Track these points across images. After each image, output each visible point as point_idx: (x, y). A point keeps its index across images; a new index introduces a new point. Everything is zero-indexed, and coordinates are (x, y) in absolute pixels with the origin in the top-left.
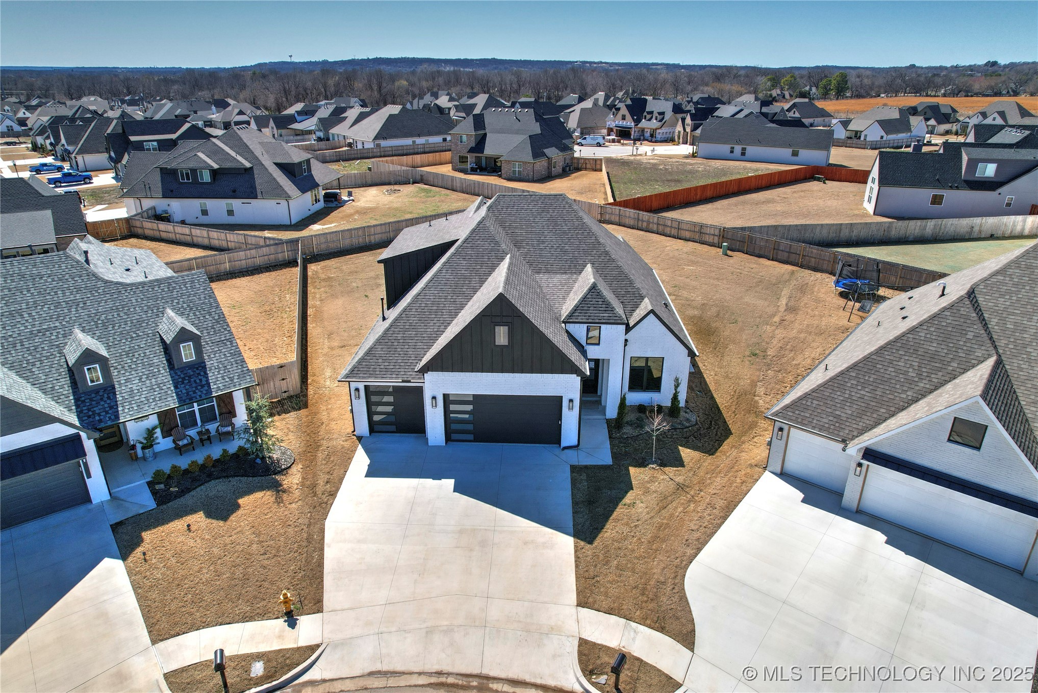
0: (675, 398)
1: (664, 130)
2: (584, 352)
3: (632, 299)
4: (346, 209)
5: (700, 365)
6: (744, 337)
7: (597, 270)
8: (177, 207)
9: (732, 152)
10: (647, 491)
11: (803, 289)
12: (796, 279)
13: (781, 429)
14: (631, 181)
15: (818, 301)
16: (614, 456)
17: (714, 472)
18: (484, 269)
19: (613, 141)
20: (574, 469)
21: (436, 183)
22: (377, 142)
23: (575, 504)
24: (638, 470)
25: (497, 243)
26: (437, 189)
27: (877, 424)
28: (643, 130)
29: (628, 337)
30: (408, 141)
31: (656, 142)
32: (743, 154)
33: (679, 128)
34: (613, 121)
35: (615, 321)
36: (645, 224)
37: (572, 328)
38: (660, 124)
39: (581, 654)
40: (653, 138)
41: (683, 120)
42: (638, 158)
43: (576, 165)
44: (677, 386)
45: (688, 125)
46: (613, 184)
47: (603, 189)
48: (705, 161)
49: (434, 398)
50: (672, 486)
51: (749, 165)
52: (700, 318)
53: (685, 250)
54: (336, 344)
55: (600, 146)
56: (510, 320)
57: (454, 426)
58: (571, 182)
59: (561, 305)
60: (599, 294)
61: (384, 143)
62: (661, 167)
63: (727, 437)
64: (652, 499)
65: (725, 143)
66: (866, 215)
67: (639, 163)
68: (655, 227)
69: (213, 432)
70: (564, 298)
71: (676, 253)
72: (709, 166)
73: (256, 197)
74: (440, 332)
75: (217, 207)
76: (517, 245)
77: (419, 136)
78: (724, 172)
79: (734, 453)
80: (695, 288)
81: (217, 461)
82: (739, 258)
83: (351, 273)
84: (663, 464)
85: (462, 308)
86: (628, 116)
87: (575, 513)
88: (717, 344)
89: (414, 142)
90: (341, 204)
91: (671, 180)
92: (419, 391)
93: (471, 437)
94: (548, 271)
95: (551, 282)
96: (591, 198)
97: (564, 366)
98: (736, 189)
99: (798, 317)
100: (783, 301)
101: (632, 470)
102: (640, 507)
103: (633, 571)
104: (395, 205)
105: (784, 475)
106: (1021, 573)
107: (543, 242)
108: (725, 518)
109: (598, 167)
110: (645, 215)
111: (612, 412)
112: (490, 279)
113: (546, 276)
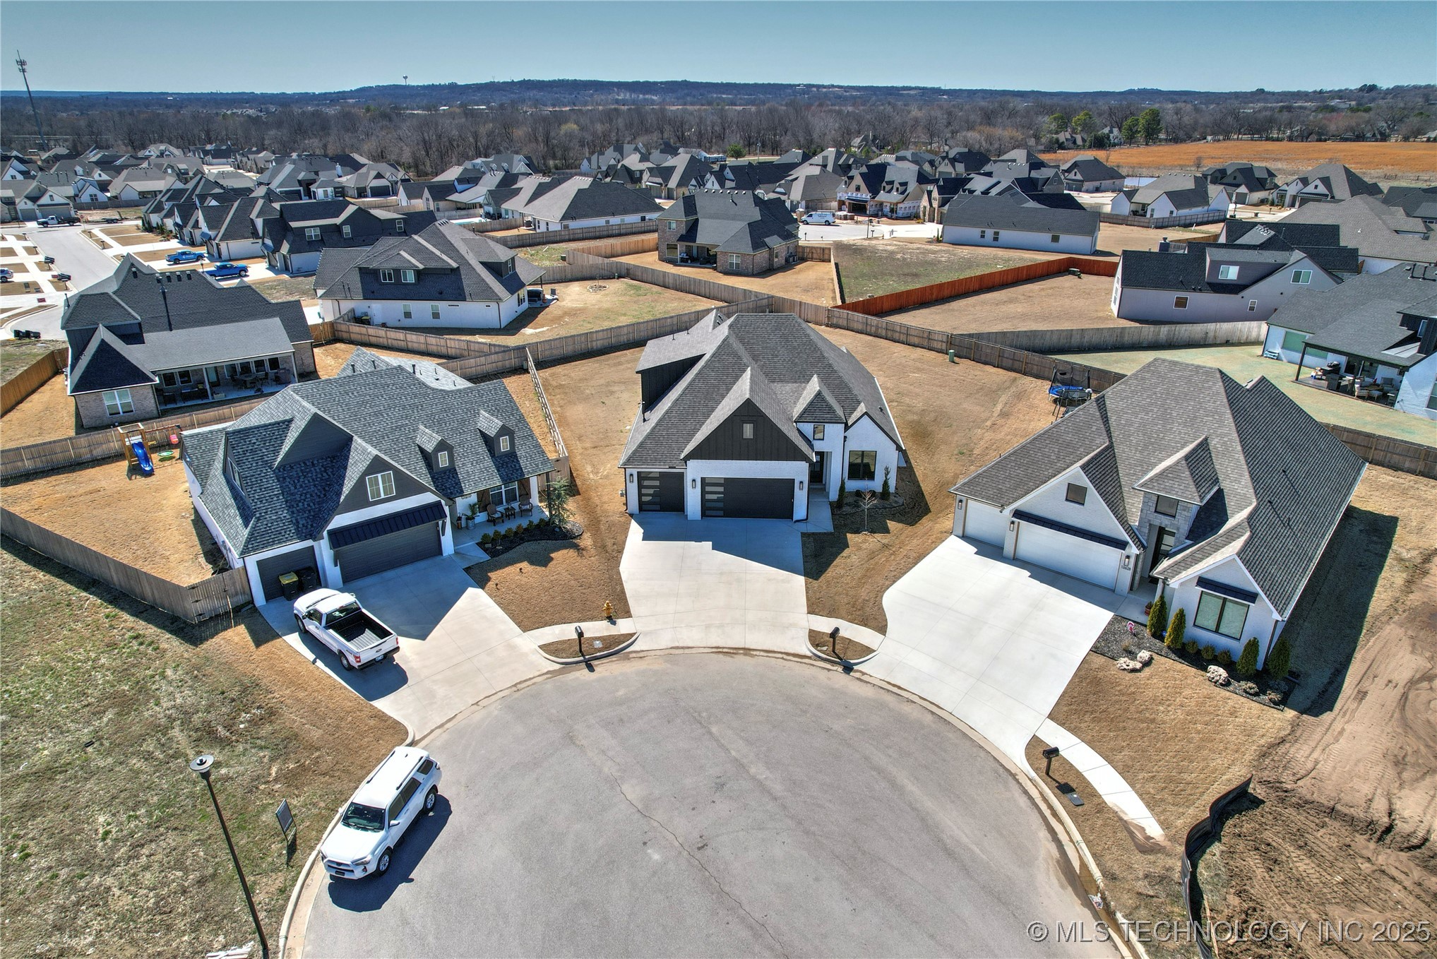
0: (886, 484)
1: (907, 204)
2: (811, 446)
3: (850, 403)
4: (552, 310)
5: (912, 461)
6: (956, 439)
7: (823, 380)
8: (377, 309)
9: (983, 236)
10: (860, 549)
11: (1019, 396)
12: (1017, 387)
13: (961, 501)
14: (863, 275)
15: (1031, 407)
16: (835, 527)
17: (911, 537)
18: (730, 379)
19: (845, 218)
20: (803, 535)
21: (645, 279)
22: (565, 223)
23: (805, 556)
24: (853, 535)
25: (739, 358)
26: (648, 286)
27: (1027, 493)
28: (881, 204)
29: (846, 434)
30: (599, 222)
31: (897, 219)
32: (996, 239)
33: (925, 202)
34: (845, 192)
35: (836, 421)
36: (873, 329)
37: (801, 426)
38: (902, 197)
39: (810, 636)
40: (894, 215)
41: (930, 193)
42: (874, 242)
43: (800, 255)
44: (887, 474)
45: (935, 199)
46: (843, 279)
47: (831, 285)
48: (951, 248)
49: (694, 480)
50: (879, 545)
51: (1001, 253)
52: (919, 422)
53: (912, 357)
54: (588, 445)
55: (829, 225)
56: (754, 418)
57: (708, 505)
58: (795, 276)
59: (793, 408)
60: (824, 400)
61: (574, 224)
62: (899, 256)
63: (926, 514)
64: (863, 554)
65: (975, 226)
66: (1108, 318)
67: (874, 250)
68: (884, 333)
69: (517, 510)
70: (795, 403)
71: (903, 360)
72: (955, 255)
73: (464, 300)
74: (696, 430)
75: (421, 309)
76: (755, 358)
77: (613, 215)
78: (969, 263)
79: (930, 524)
80: (917, 395)
81: (525, 529)
82: (965, 364)
83: (581, 380)
84: (873, 531)
85: (713, 411)
86: (863, 186)
87: (805, 562)
88: (930, 445)
89: (608, 222)
90: (545, 304)
91: (908, 275)
92: (681, 477)
93: (721, 513)
94: (781, 381)
95: (784, 390)
96: (818, 298)
97: (796, 454)
98: (977, 287)
99: (1009, 422)
100: (999, 407)
101: (849, 536)
102: (854, 558)
103: (847, 595)
104: (606, 305)
105: (965, 537)
106: (1113, 591)
107: (777, 356)
108: (916, 564)
109: (826, 257)
110: (874, 320)
111: (834, 495)
112: (735, 387)
113: (780, 385)
